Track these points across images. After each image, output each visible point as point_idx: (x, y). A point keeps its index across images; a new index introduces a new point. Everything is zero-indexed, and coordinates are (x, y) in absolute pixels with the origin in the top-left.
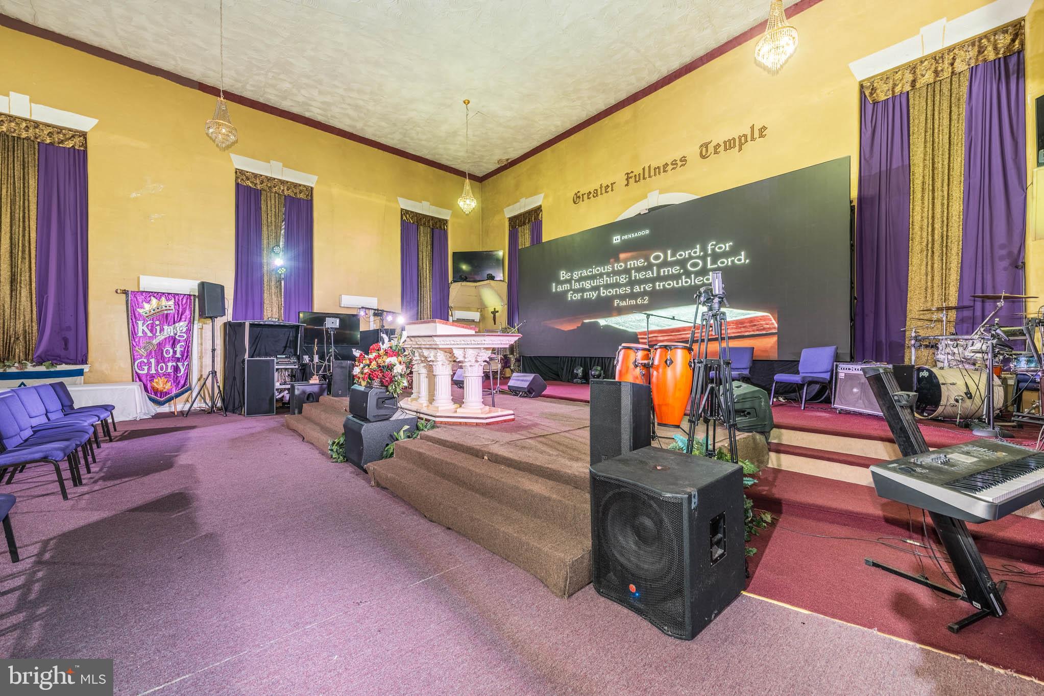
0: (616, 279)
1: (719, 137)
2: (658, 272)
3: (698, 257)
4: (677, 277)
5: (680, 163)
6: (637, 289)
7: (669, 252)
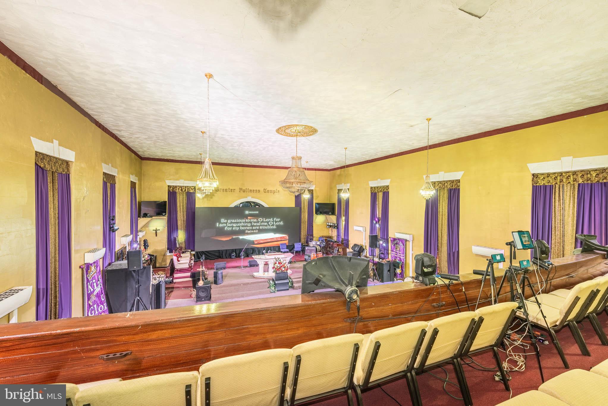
0: (247, 224)
1: (269, 188)
2: (261, 224)
3: (272, 221)
4: (266, 226)
5: (258, 192)
6: (254, 228)
7: (264, 219)
